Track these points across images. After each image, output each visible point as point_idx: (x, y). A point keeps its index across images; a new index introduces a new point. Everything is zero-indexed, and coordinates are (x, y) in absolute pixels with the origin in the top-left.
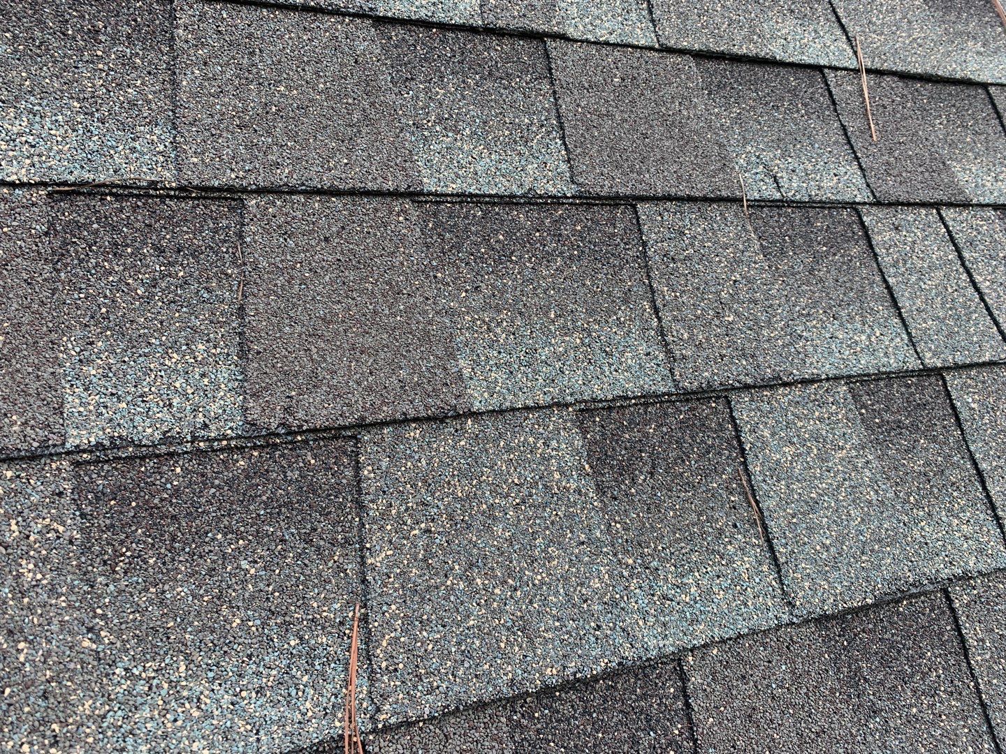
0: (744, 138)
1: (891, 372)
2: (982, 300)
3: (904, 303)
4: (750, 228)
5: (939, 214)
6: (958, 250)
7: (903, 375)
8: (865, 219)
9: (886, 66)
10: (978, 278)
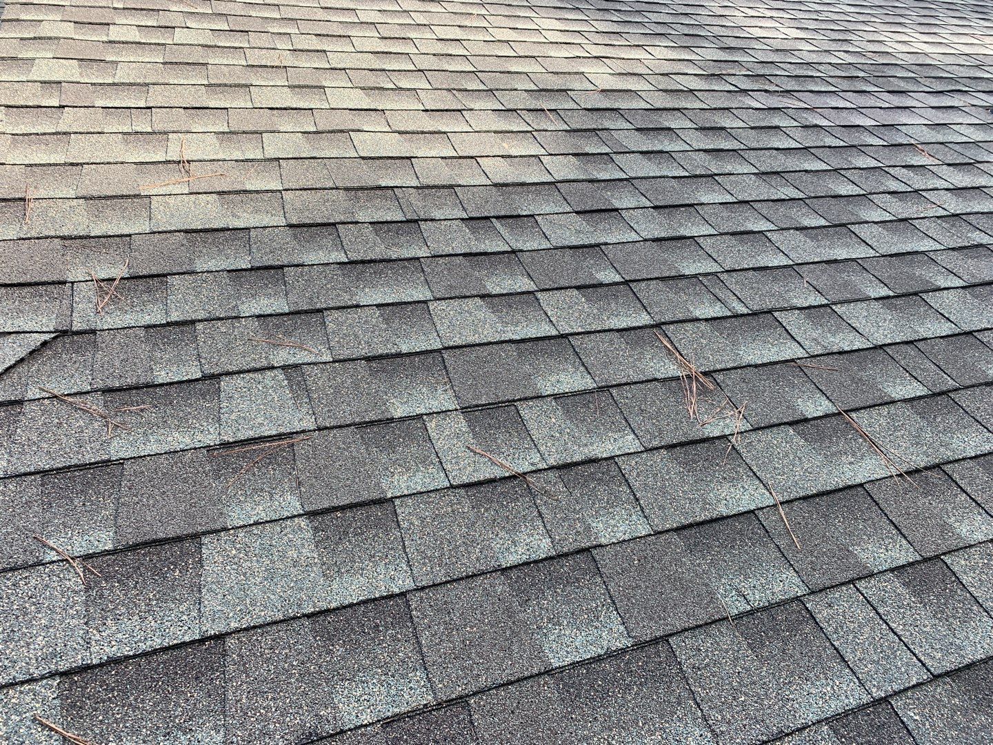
0: (719, 575)
1: (853, 709)
2: (901, 640)
3: (849, 656)
4: (737, 634)
5: (855, 587)
6: (874, 609)
7: (862, 708)
8: (807, 605)
9: (792, 496)
10: (893, 625)
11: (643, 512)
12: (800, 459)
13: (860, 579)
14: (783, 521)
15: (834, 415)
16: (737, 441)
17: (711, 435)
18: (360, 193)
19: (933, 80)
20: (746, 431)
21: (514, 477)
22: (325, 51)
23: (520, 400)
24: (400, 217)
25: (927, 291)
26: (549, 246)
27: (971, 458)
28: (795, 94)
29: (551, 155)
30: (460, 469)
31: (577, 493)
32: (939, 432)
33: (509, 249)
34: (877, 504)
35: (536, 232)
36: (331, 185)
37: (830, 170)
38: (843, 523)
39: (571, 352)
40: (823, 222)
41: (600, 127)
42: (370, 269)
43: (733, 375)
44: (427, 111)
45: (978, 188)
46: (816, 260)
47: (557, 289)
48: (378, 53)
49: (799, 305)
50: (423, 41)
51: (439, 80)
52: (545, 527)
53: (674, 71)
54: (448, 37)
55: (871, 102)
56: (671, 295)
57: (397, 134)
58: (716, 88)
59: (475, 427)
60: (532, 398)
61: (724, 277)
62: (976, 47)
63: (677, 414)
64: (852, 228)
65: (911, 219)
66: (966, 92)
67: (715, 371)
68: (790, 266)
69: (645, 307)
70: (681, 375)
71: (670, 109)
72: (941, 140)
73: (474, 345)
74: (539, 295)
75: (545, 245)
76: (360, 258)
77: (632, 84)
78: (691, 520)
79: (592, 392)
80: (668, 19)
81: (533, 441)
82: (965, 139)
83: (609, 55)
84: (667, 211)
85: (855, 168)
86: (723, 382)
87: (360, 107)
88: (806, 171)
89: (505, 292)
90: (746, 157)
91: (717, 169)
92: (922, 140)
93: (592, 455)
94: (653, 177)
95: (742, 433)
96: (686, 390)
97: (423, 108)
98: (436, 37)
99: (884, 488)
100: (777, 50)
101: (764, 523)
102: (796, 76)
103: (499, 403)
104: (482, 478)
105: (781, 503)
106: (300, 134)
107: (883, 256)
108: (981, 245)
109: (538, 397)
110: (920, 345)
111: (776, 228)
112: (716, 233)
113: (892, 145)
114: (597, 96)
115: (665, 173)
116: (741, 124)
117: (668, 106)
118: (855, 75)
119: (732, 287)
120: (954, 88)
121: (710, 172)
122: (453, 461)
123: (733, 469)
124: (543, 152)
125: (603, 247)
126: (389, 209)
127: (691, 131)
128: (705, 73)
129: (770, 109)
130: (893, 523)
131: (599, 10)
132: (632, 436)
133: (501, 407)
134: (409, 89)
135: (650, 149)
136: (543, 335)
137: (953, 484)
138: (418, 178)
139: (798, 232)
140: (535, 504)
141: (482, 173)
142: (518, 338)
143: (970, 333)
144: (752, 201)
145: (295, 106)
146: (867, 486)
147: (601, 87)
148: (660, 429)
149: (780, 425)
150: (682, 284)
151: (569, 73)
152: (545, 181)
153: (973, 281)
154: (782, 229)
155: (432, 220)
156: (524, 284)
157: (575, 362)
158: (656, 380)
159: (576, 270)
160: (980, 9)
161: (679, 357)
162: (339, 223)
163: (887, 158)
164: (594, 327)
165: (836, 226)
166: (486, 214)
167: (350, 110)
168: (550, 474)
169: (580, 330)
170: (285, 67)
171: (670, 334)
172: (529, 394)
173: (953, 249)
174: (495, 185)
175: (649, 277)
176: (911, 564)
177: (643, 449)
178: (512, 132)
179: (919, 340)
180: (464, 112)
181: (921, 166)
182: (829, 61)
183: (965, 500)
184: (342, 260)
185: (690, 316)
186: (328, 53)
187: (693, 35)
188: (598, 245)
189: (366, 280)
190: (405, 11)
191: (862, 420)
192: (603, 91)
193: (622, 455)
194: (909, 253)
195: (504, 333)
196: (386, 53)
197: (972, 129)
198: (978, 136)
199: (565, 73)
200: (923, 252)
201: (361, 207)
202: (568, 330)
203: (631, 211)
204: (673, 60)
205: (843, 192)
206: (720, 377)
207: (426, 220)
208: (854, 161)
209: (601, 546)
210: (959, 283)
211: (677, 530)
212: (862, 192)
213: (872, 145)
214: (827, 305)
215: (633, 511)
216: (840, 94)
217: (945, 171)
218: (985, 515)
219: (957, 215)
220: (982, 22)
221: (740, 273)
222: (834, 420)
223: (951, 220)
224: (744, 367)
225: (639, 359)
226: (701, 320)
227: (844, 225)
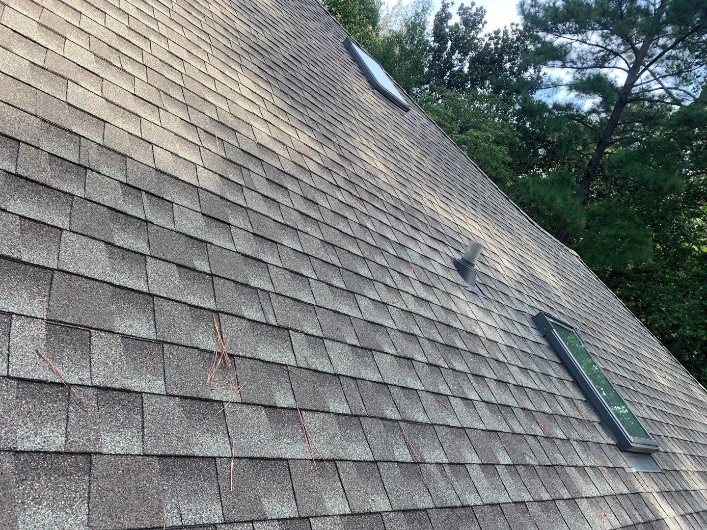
11: (143, 438)
12: (260, 431)
13: (258, 521)
14: (230, 470)
15: (293, 409)
16: (228, 407)
17: (214, 398)
18: (52, 128)
19: (434, 230)
20: (236, 403)
21: (62, 385)
22: (81, 13)
23: (95, 329)
24: (74, 159)
25: (377, 351)
26: (173, 228)
27: (353, 461)
28: (365, 203)
29: (205, 168)
30: (22, 365)
31: (103, 411)
32: (344, 439)
33: (144, 218)
34: (290, 475)
35: (169, 214)
36: (33, 111)
37: (361, 257)
38: (266, 481)
39: (150, 308)
40: (343, 286)
41: (245, 166)
42: (30, 187)
43: (248, 363)
44: (135, 95)
45: (428, 301)
46: (329, 308)
47: (163, 260)
48: (121, 36)
49: (306, 332)
50: (158, 47)
51: (154, 79)
52: (66, 428)
53: (306, 154)
54: (176, 54)
55: (399, 227)
56: (236, 295)
57: (104, 100)
58: (325, 177)
59: (51, 337)
60: (105, 331)
61: (273, 296)
62: (462, 222)
63: (200, 376)
64: (357, 296)
65: (388, 305)
66: (446, 244)
67: (237, 356)
68: (313, 305)
69: (215, 297)
70: (215, 351)
71: (293, 176)
72: (423, 266)
73: (82, 276)
74: (148, 259)
75: (170, 226)
76: (26, 175)
77: (278, 149)
78: (172, 452)
79: (151, 342)
80: (319, 120)
81: (90, 362)
82: (434, 271)
83: (273, 123)
84: (260, 239)
85: (374, 262)
86: (239, 365)
87: (86, 67)
88: (349, 251)
89: (125, 247)
90: (321, 227)
91: (301, 227)
92: (414, 261)
93: (128, 387)
94: (262, 214)
95: (233, 403)
96: (213, 362)
97: (133, 92)
98: (168, 49)
99: (299, 466)
100: (368, 172)
101: (218, 468)
102: (370, 193)
103: (79, 325)
104: (36, 378)
105: (234, 458)
106: (28, 62)
107: (365, 320)
108: (414, 335)
109: (111, 332)
110: (359, 382)
111: (316, 279)
112: (282, 266)
113: (398, 257)
114: (253, 144)
115: (270, 215)
116: (328, 206)
117: (292, 173)
118: (400, 208)
119: (274, 305)
120: (442, 239)
121: (296, 227)
122: (20, 357)
123: (216, 425)
124: (200, 163)
125: (208, 245)
126: (70, 150)
127: (298, 196)
128: (323, 164)
129: (347, 204)
130: (294, 490)
131: (281, 91)
132: (163, 382)
133: (79, 329)
134: (129, 74)
135: (269, 195)
136: (137, 288)
137: (337, 475)
138: (103, 138)
139: (327, 286)
140: (68, 409)
141: (152, 157)
142: (118, 283)
143: (386, 384)
144: (311, 256)
145: (35, 39)
146: (290, 461)
147: (259, 141)
148: (183, 383)
149: (259, 405)
150: (246, 290)
151: (243, 121)
152: (192, 183)
153: (402, 354)
155: (98, 173)
156: (142, 247)
157: (150, 316)
158: (197, 348)
159: (183, 253)
160: (474, 202)
161: (220, 338)
162: (23, 142)
163: (393, 264)
164: (175, 297)
165: (348, 291)
166: (140, 187)
167: (78, 65)
168: (91, 390)
169: (164, 295)
170: (43, 7)
171: (222, 321)
172: (104, 327)
173: (400, 331)
174: (157, 170)
175: (228, 277)
176: (291, 519)
177: (165, 393)
178: (187, 140)
179: (360, 379)
180: (160, 110)
181: (407, 276)
182: (390, 193)
183: (339, 486)
184: (10, 170)
185: (240, 314)
186: (82, 16)
187: (327, 138)
188: (206, 242)
189: (22, 193)
190: (156, 19)
191: (307, 417)
192: (258, 143)
193: (149, 393)
194: (378, 324)
195: (109, 276)
196: (127, 40)
197: (440, 267)
198: (441, 272)
199: (240, 119)
200: (385, 327)
201: (48, 138)
202: (156, 292)
203: (238, 229)
204: (309, 147)
205: (362, 273)
206: (238, 361)
207: (93, 171)
208: (376, 258)
209: (101, 454)
210: (394, 352)
211: (160, 456)
212: (371, 278)
213: (388, 252)
214: (322, 338)
215: (137, 434)
216: (387, 215)
217: (417, 284)
218: (345, 498)
219: (411, 313)
220: (472, 210)
221: (283, 298)
222: (291, 413)
223: (407, 314)
224: (256, 359)
225: (194, 331)
226: (245, 318)
227: (353, 293)
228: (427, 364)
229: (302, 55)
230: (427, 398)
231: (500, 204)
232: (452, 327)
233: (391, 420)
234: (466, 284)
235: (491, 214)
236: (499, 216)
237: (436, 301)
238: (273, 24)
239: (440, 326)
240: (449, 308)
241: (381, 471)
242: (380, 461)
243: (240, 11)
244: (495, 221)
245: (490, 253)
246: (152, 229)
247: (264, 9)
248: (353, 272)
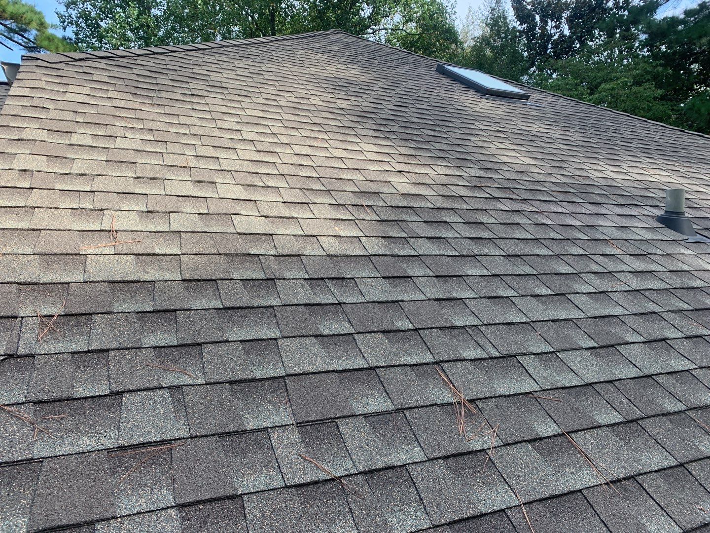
11: (425, 509)
12: (536, 469)
14: (525, 518)
15: (559, 435)
16: (492, 454)
17: (474, 449)
18: (235, 258)
19: (618, 197)
20: (499, 447)
21: (332, 480)
22: (218, 158)
23: (339, 418)
24: (262, 276)
25: (620, 344)
26: (364, 301)
27: (655, 471)
28: (529, 201)
29: (367, 237)
30: (293, 472)
31: (378, 493)
32: (633, 450)
33: (337, 302)
34: (592, 506)
35: (355, 290)
36: (215, 252)
37: (553, 255)
38: (568, 521)
39: (377, 380)
40: (549, 292)
41: (400, 219)
42: (238, 314)
43: (491, 402)
44: (285, 202)
45: (650, 272)
46: (545, 319)
47: (368, 332)
48: (254, 161)
49: (534, 352)
50: (285, 155)
51: (294, 182)
52: (354, 520)
53: (450, 183)
54: (302, 153)
55: (578, 209)
56: (447, 341)
57: (264, 218)
58: (478, 195)
59: (306, 439)
60: (348, 417)
61: (483, 328)
62: (644, 176)
63: (451, 432)
64: (569, 296)
65: (608, 292)
66: (639, 205)
67: (477, 399)
68: (528, 323)
69: (429, 349)
70: (454, 401)
71: (447, 209)
72: (625, 238)
73: (308, 374)
74: (356, 336)
75: (361, 299)
76: (231, 305)
77: (422, 191)
78: (459, 517)
79: (392, 413)
80: (447, 148)
81: (348, 451)
82: (640, 238)
83: (407, 170)
84: (444, 279)
85: (570, 255)
86: (483, 408)
87: (239, 198)
88: (538, 255)
89: (332, 333)
90: (498, 244)
91: (478, 251)
92: (613, 237)
93: (390, 463)
94: (435, 255)
95: (496, 447)
96: (457, 413)
97: (282, 201)
98: (293, 153)
99: (596, 494)
100: (518, 171)
101: (512, 520)
102: (530, 190)
103: (325, 419)
104: (309, 480)
105: (523, 504)
106: (197, 215)
107: (590, 318)
108: (654, 313)
109: (353, 416)
110: (617, 384)
111: (518, 295)
112: (477, 297)
113: (593, 240)
114: (398, 197)
115: (443, 253)
116: (494, 221)
117: (446, 206)
118: (568, 190)
119: (489, 336)
120: (631, 203)
121: (473, 254)
122: (289, 466)
123: (489, 475)
124: (362, 234)
125: (401, 303)
126: (255, 270)
127: (460, 224)
128: (470, 185)
129: (513, 211)
130: (603, 522)
131: (401, 139)
132: (419, 449)
133: (326, 423)
134: (273, 187)
135: (433, 236)
136: (358, 367)
137: (644, 492)
138: (276, 249)
139: (533, 298)
140: (347, 501)
141: (320, 247)
142: (340, 368)
143: (650, 376)
144: (501, 275)
145: (194, 195)
146: (584, 492)
147: (401, 192)
148: (439, 443)
149: (522, 442)
150: (455, 332)
151: (381, 181)
152: (362, 254)
153: (650, 338)
154: (522, 296)
155: (284, 279)
156: (346, 328)
157: (380, 389)
158: (436, 405)
159: (382, 319)
160: (646, 151)
161: (452, 387)
162: (219, 279)
163: (592, 249)
164: (394, 363)
165: (558, 295)
166: (322, 276)
167: (233, 199)
168: (359, 477)
169: (384, 364)
170: (190, 167)
171: (446, 370)
172: (346, 413)
173: (636, 314)
174: (329, 256)
175: (432, 326)
177: (426, 459)
178: (342, 220)
179: (616, 380)
180: (310, 205)
181: (613, 255)
182: (550, 180)
183: (653, 504)
184: (219, 307)
185: (460, 357)
186: (220, 159)
187: (463, 159)
188: (397, 302)
189: (235, 321)
190: (274, 134)
191: (579, 439)
192: (402, 194)
193: (412, 463)
194: (607, 316)
195: (330, 365)
196: (260, 161)
197: (644, 231)
198: (648, 236)
199: (378, 181)
200: (616, 316)
201: (235, 268)
202: (376, 364)
203: (420, 278)
204: (450, 175)
205: (563, 271)
206: (480, 404)
207: (280, 279)
208: (569, 250)
210: (641, 339)
211: (449, 524)
212: (575, 272)
213: (580, 239)
214: (553, 352)
215: (418, 508)
216: (559, 203)
217: (628, 259)
218: (667, 517)
219: (637, 290)
220: (648, 159)
221: (494, 326)
222: (560, 439)
223: (634, 294)
224: (497, 397)
225: (425, 388)
226: (467, 360)
227: (563, 294)
228: (685, 338)
229: (405, 101)
230: (705, 376)
231: (677, 139)
232: (693, 288)
233: (675, 413)
234: (685, 237)
235: (672, 154)
236: (683, 153)
237: (659, 268)
238: (368, 87)
239: (678, 293)
240: (679, 269)
241: (694, 473)
242: (687, 463)
243: (336, 91)
244: (681, 159)
245: (693, 193)
246: (347, 308)
247: (355, 79)
248: (552, 274)
